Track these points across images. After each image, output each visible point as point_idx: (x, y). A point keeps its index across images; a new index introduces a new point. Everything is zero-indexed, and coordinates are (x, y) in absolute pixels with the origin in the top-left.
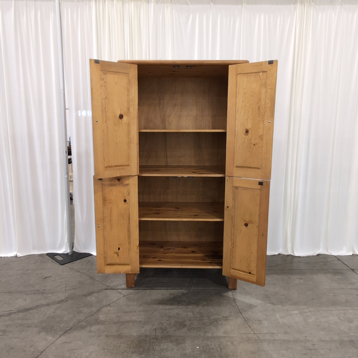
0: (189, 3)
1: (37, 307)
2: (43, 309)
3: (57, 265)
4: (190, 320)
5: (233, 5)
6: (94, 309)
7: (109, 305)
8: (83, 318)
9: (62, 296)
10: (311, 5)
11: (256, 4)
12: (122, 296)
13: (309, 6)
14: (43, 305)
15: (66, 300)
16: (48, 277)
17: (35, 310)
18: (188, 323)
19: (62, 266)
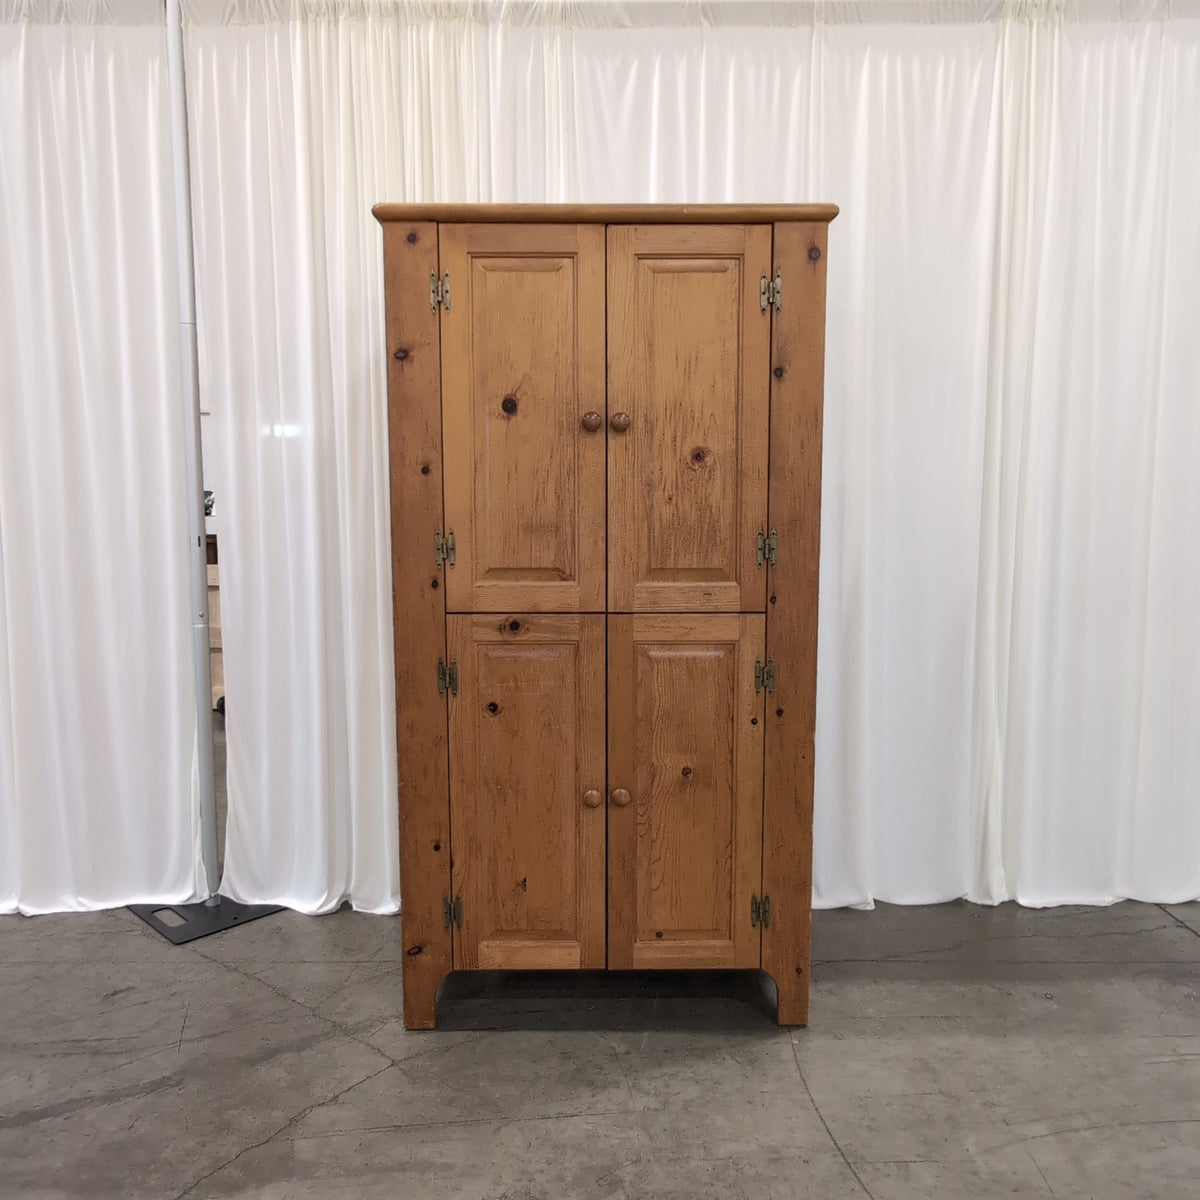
0: (628, 22)
1: (72, 1105)
2: (90, 1114)
3: (159, 946)
4: (636, 1162)
5: (780, 25)
6: (278, 1116)
7: (336, 1097)
8: (235, 1151)
9: (163, 1064)
10: (1053, 22)
11: (860, 21)
12: (385, 1063)
13: (1045, 24)
14: (89, 1100)
15: (178, 1079)
16: (121, 991)
17: (60, 1119)
18: (627, 1173)
19: (179, 949)
